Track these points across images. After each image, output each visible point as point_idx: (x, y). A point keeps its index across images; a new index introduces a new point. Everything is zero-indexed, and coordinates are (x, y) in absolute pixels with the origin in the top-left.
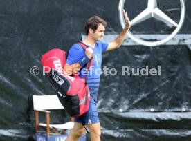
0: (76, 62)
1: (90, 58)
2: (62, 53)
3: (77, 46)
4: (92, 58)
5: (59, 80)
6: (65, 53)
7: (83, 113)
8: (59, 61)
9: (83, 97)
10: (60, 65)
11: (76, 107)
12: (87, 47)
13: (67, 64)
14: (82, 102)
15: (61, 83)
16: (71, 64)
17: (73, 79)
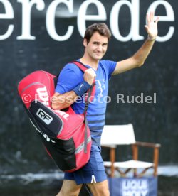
0: (70, 90)
1: (91, 84)
2: (49, 77)
3: (72, 66)
4: (94, 84)
5: (45, 117)
6: (53, 77)
7: (81, 165)
8: (45, 89)
9: (81, 142)
10: (46, 94)
11: (70, 157)
12: (87, 68)
13: (57, 94)
14: (80, 149)
15: (48, 121)
16: (62, 93)
17: (65, 115)
